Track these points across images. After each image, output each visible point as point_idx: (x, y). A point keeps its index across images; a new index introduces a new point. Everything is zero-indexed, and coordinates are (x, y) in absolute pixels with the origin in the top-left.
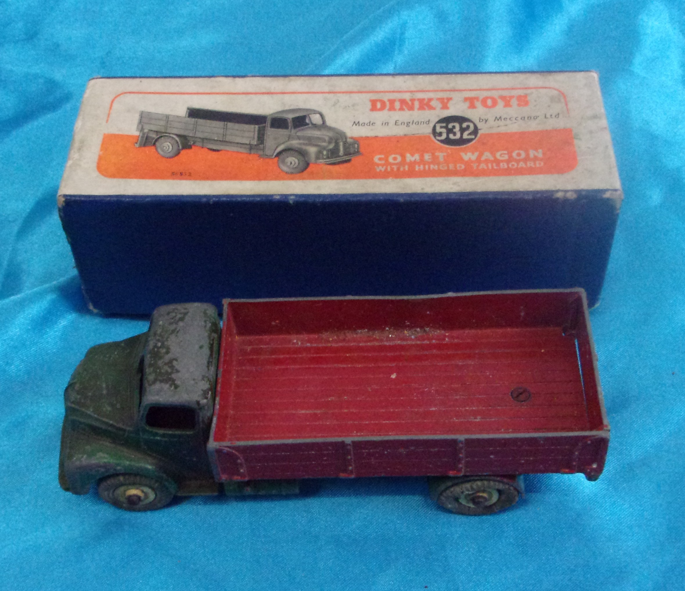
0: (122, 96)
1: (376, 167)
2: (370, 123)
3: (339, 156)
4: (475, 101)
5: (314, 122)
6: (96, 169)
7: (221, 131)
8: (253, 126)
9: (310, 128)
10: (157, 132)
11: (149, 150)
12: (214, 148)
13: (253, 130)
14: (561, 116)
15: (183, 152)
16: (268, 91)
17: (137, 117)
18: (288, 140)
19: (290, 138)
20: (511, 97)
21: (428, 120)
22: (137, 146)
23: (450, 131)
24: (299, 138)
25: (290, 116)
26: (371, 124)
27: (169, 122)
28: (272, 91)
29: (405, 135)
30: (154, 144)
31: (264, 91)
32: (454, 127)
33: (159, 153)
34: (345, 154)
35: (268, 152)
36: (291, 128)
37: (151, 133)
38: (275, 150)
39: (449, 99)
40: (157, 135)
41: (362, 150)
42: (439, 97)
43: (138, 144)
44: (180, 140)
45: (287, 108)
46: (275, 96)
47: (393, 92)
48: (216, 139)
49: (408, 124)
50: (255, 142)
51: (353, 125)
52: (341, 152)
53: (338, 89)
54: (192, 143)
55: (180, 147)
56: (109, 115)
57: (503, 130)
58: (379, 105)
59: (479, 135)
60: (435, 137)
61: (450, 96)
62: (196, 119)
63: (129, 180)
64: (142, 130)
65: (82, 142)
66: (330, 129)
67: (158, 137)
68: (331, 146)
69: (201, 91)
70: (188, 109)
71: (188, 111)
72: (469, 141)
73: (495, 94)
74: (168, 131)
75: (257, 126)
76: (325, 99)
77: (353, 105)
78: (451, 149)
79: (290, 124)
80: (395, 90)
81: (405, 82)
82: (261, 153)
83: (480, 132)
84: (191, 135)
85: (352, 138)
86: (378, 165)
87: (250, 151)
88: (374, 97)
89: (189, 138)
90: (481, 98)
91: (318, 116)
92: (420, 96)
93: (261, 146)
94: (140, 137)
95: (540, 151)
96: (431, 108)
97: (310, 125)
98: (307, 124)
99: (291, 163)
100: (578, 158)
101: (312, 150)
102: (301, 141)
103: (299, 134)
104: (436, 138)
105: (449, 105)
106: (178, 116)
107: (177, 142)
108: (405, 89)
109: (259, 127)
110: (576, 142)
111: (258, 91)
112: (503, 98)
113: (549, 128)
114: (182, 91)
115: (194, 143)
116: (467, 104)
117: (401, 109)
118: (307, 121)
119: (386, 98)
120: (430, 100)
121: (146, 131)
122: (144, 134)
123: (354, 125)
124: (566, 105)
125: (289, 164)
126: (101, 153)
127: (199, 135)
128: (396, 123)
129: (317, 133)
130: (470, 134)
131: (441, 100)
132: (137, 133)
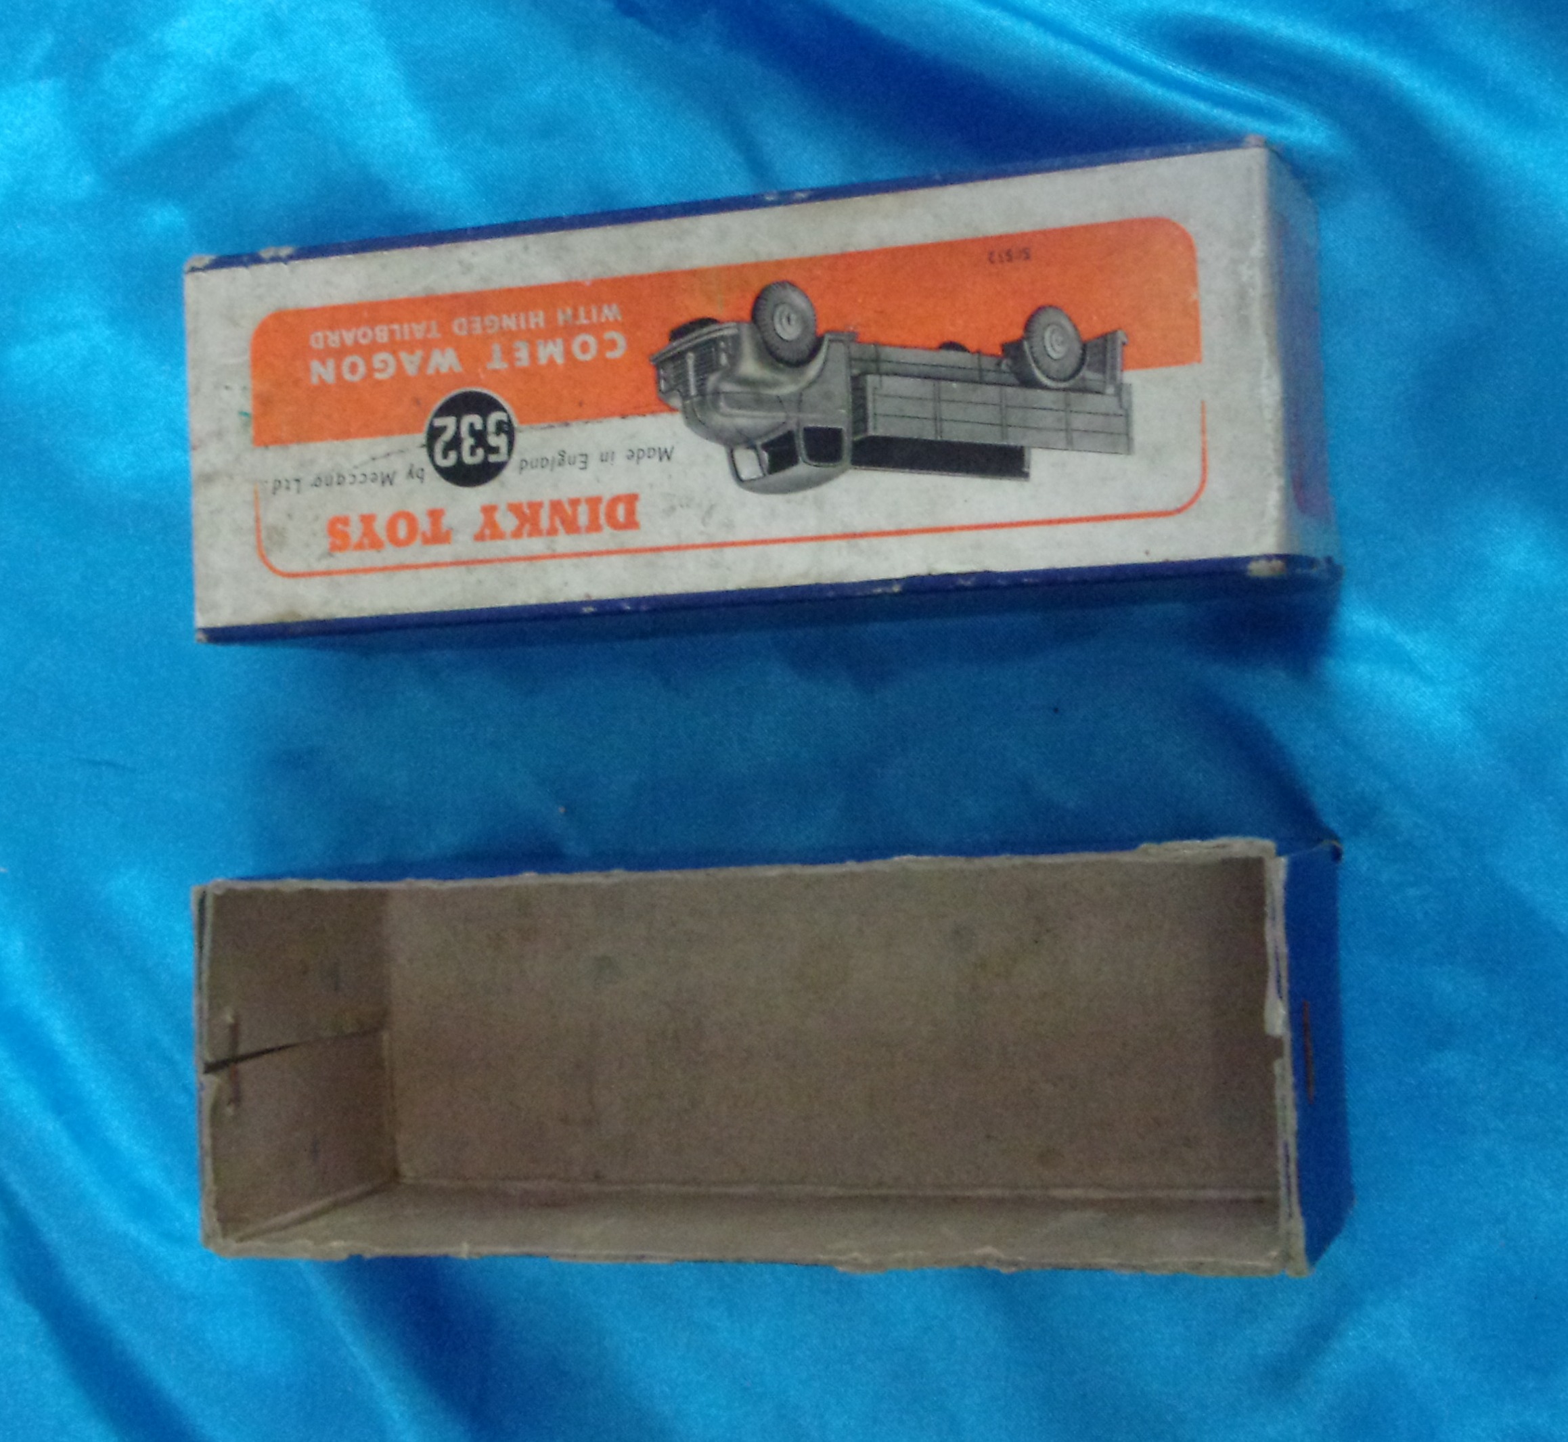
0: (1186, 499)
1: (619, 318)
2: (639, 458)
3: (694, 349)
4: (429, 534)
5: (752, 454)
6: (1195, 241)
7: (947, 411)
8: (880, 432)
9: (760, 437)
10: (1084, 390)
11: (1093, 327)
12: (953, 357)
13: (881, 420)
14: (270, 486)
15: (1016, 333)
16: (853, 541)
17: (1140, 433)
18: (801, 395)
19: (799, 401)
20: (360, 546)
21: (524, 472)
22: (1121, 336)
23: (480, 437)
24: (780, 401)
25: (802, 469)
26: (635, 455)
27: (1063, 427)
28: (843, 543)
29: (567, 425)
30: (1084, 347)
31: (863, 543)
32: (473, 452)
33: (1070, 319)
34: (681, 355)
35: (839, 351)
36: (798, 431)
37: (1096, 386)
38: (825, 363)
39: (480, 537)
40: (1083, 379)
41: (650, 372)
42: (499, 543)
43: (1119, 342)
44: (1033, 374)
45: (810, 493)
46: (839, 530)
47: (590, 554)
48: (954, 385)
49: (563, 458)
50: (871, 380)
51: (673, 448)
52: (691, 359)
53: (705, 554)
54: (1004, 367)
55: (1026, 345)
56: (1203, 431)
57: (381, 445)
58: (621, 511)
59: (426, 427)
60: (510, 423)
61: (479, 545)
62: (1005, 443)
63: (1116, 217)
64: (1120, 389)
65: (1244, 322)
66: (717, 435)
67: (1081, 374)
68: (712, 380)
69: (1002, 534)
70: (1025, 475)
71: (1026, 470)
72: (444, 410)
73: (391, 555)
74: (1061, 395)
75: (871, 433)
76: (729, 525)
77: (673, 509)
78: (478, 383)
79: (800, 444)
80: (585, 559)
81: (566, 584)
82: (855, 350)
83: (421, 438)
84: (1009, 390)
85: (672, 410)
86: (615, 326)
87: (877, 352)
88: (630, 538)
89: (1012, 379)
90: (418, 541)
91: (745, 475)
92: (536, 545)
93: (856, 372)
94: (1119, 365)
95: (315, 380)
96: (515, 509)
97: (759, 443)
98: (766, 447)
99: (789, 320)
100: (247, 357)
101: (750, 367)
102: (774, 392)
103: (780, 416)
104: (508, 416)
105: (480, 518)
106: (1048, 448)
107: (1036, 361)
108: (567, 562)
109: (866, 430)
110: (248, 406)
111: (875, 541)
112: (376, 544)
113: (294, 449)
114: (1045, 530)
115: (999, 364)
116: (447, 521)
117: (575, 503)
118: (765, 456)
119: (606, 537)
120: (517, 534)
121: (1110, 390)
122: (1113, 378)
123: (669, 450)
124: (257, 520)
125: (793, 317)
126: (1194, 297)
127: (991, 392)
128: (585, 462)
129: (746, 420)
130: (443, 429)
131: (497, 534)
132: (1130, 377)
